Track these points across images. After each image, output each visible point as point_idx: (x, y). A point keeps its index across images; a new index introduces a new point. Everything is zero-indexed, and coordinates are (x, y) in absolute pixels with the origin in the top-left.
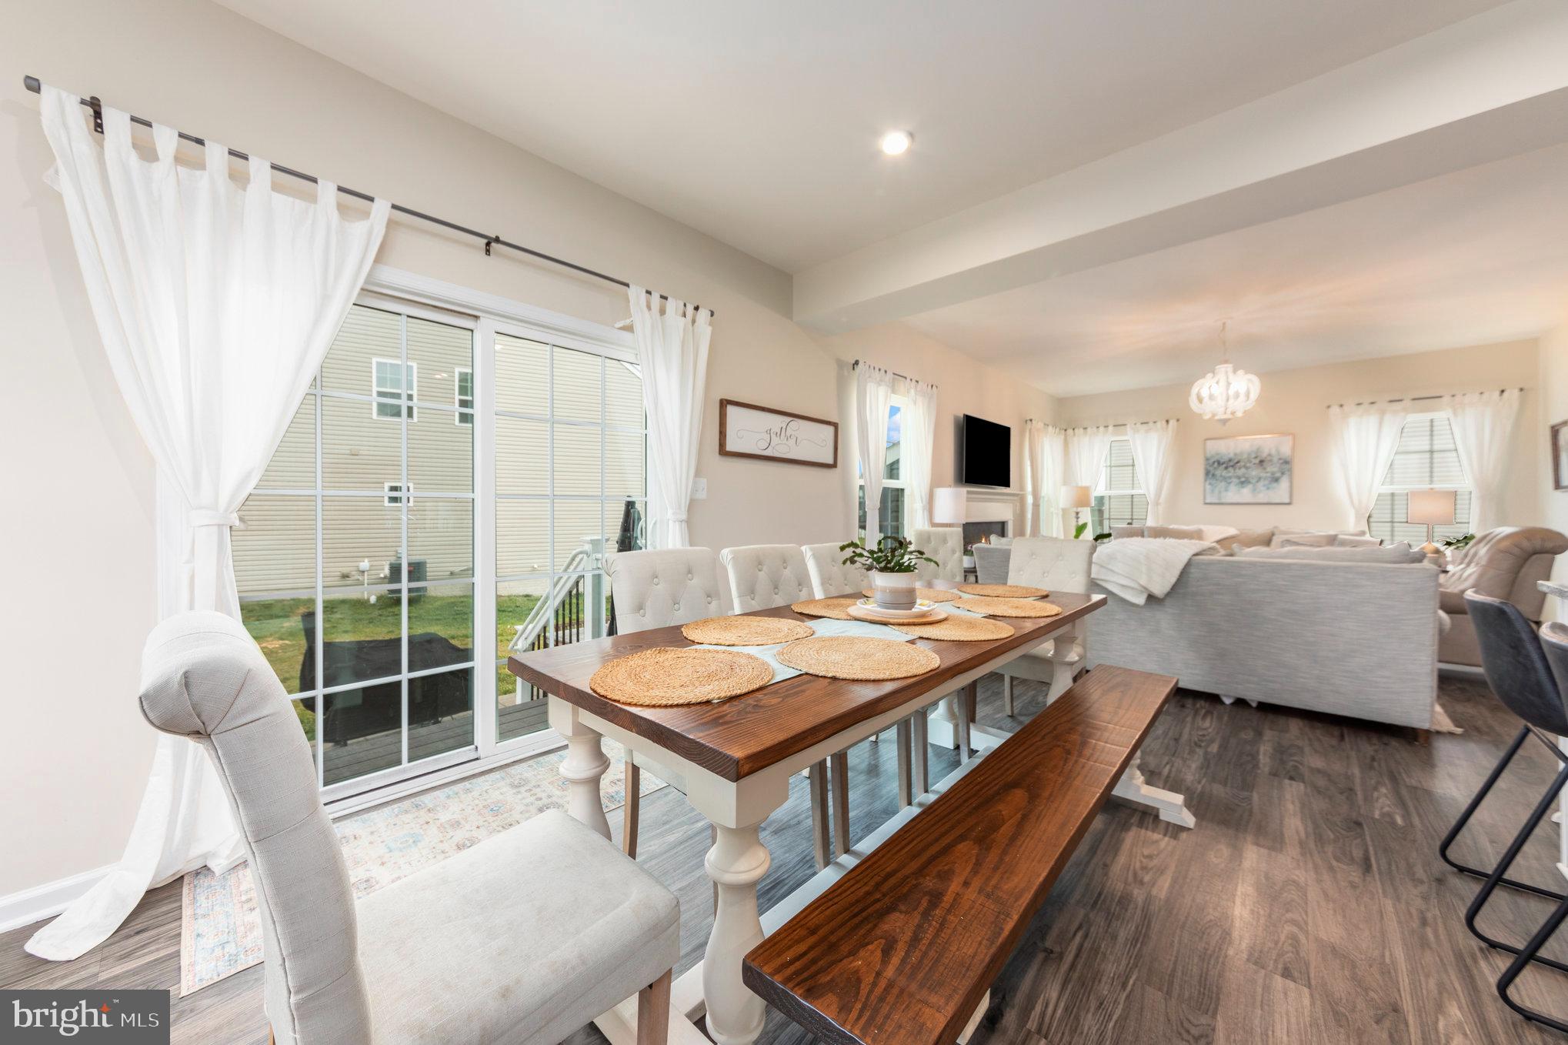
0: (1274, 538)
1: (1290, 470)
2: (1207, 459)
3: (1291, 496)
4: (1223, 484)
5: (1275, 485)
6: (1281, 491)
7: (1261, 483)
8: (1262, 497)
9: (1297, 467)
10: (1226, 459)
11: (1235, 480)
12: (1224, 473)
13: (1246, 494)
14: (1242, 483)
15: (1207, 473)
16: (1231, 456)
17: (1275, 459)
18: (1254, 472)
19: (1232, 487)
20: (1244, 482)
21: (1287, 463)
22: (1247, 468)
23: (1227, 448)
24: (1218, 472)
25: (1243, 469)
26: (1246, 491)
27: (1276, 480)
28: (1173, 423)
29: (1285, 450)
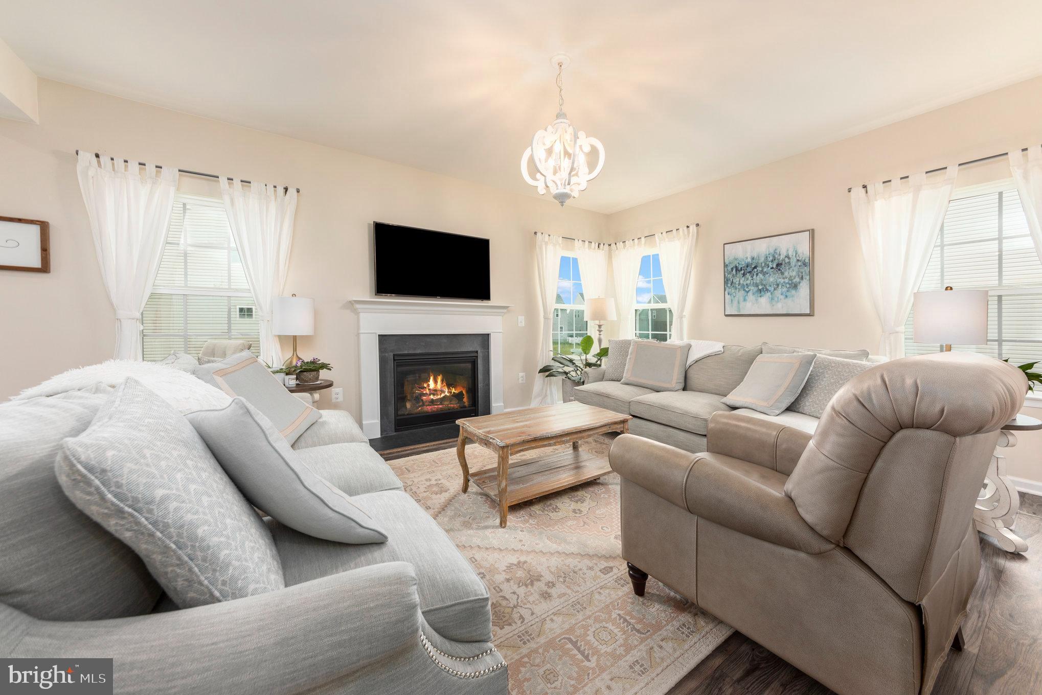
1: (811, 274)
2: (725, 266)
3: (812, 305)
4: (742, 293)
5: (793, 292)
7: (779, 290)
8: (780, 308)
10: (743, 264)
11: (754, 288)
12: (743, 280)
13: (763, 304)
14: (760, 291)
15: (726, 281)
16: (749, 260)
17: (793, 261)
18: (772, 278)
19: (751, 297)
20: (762, 290)
21: (807, 265)
22: (764, 274)
23: (743, 253)
24: (736, 280)
25: (761, 276)
26: (764, 300)
27: (795, 286)
28: (693, 228)
29: (804, 250)
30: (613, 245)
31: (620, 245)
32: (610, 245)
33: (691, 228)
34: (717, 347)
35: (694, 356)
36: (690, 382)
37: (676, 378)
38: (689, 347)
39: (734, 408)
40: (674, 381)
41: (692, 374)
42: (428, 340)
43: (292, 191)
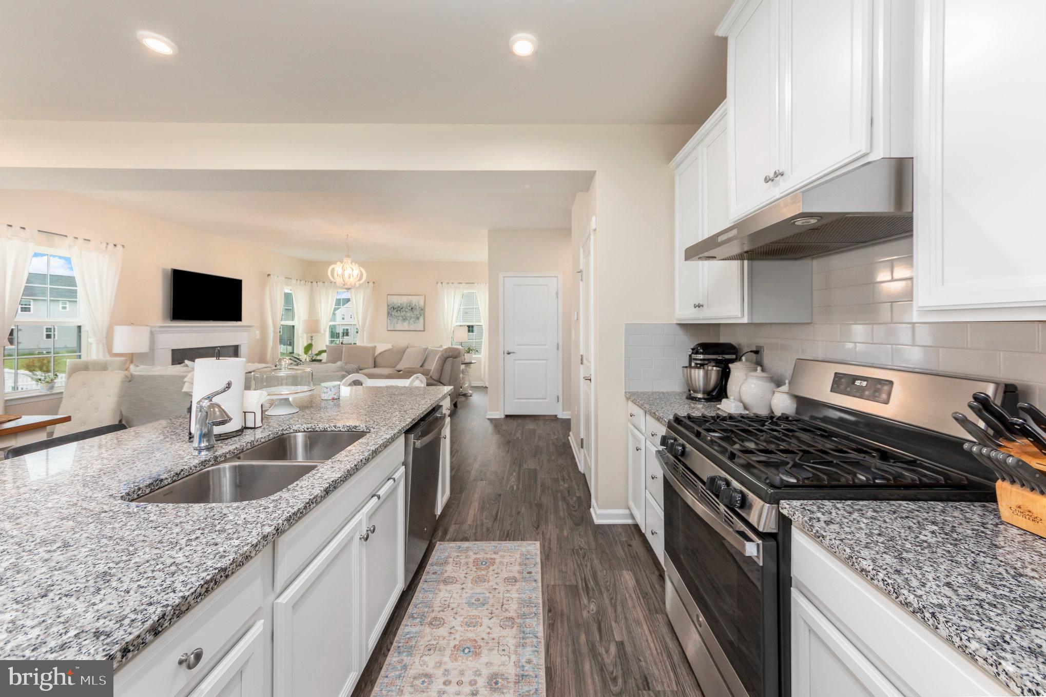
0: (408, 349)
1: (424, 314)
2: (388, 306)
3: (424, 327)
4: (395, 320)
5: (417, 321)
6: (420, 326)
7: (411, 321)
8: (412, 328)
9: (427, 311)
10: (396, 306)
11: (401, 318)
12: (396, 314)
13: (405, 326)
14: (404, 319)
15: (388, 313)
16: (399, 304)
17: (418, 308)
18: (409, 314)
19: (400, 322)
20: (405, 319)
21: (423, 310)
22: (406, 312)
23: (397, 301)
24: (393, 313)
25: (404, 312)
26: (406, 324)
27: (418, 318)
28: (371, 284)
29: (422, 303)
30: (314, 283)
31: (320, 284)
32: (312, 282)
33: (370, 284)
34: (389, 346)
35: (377, 352)
36: (376, 364)
37: (371, 363)
38: (375, 347)
39: (399, 371)
40: (370, 364)
41: (378, 360)
42: (200, 351)
43: (119, 247)
